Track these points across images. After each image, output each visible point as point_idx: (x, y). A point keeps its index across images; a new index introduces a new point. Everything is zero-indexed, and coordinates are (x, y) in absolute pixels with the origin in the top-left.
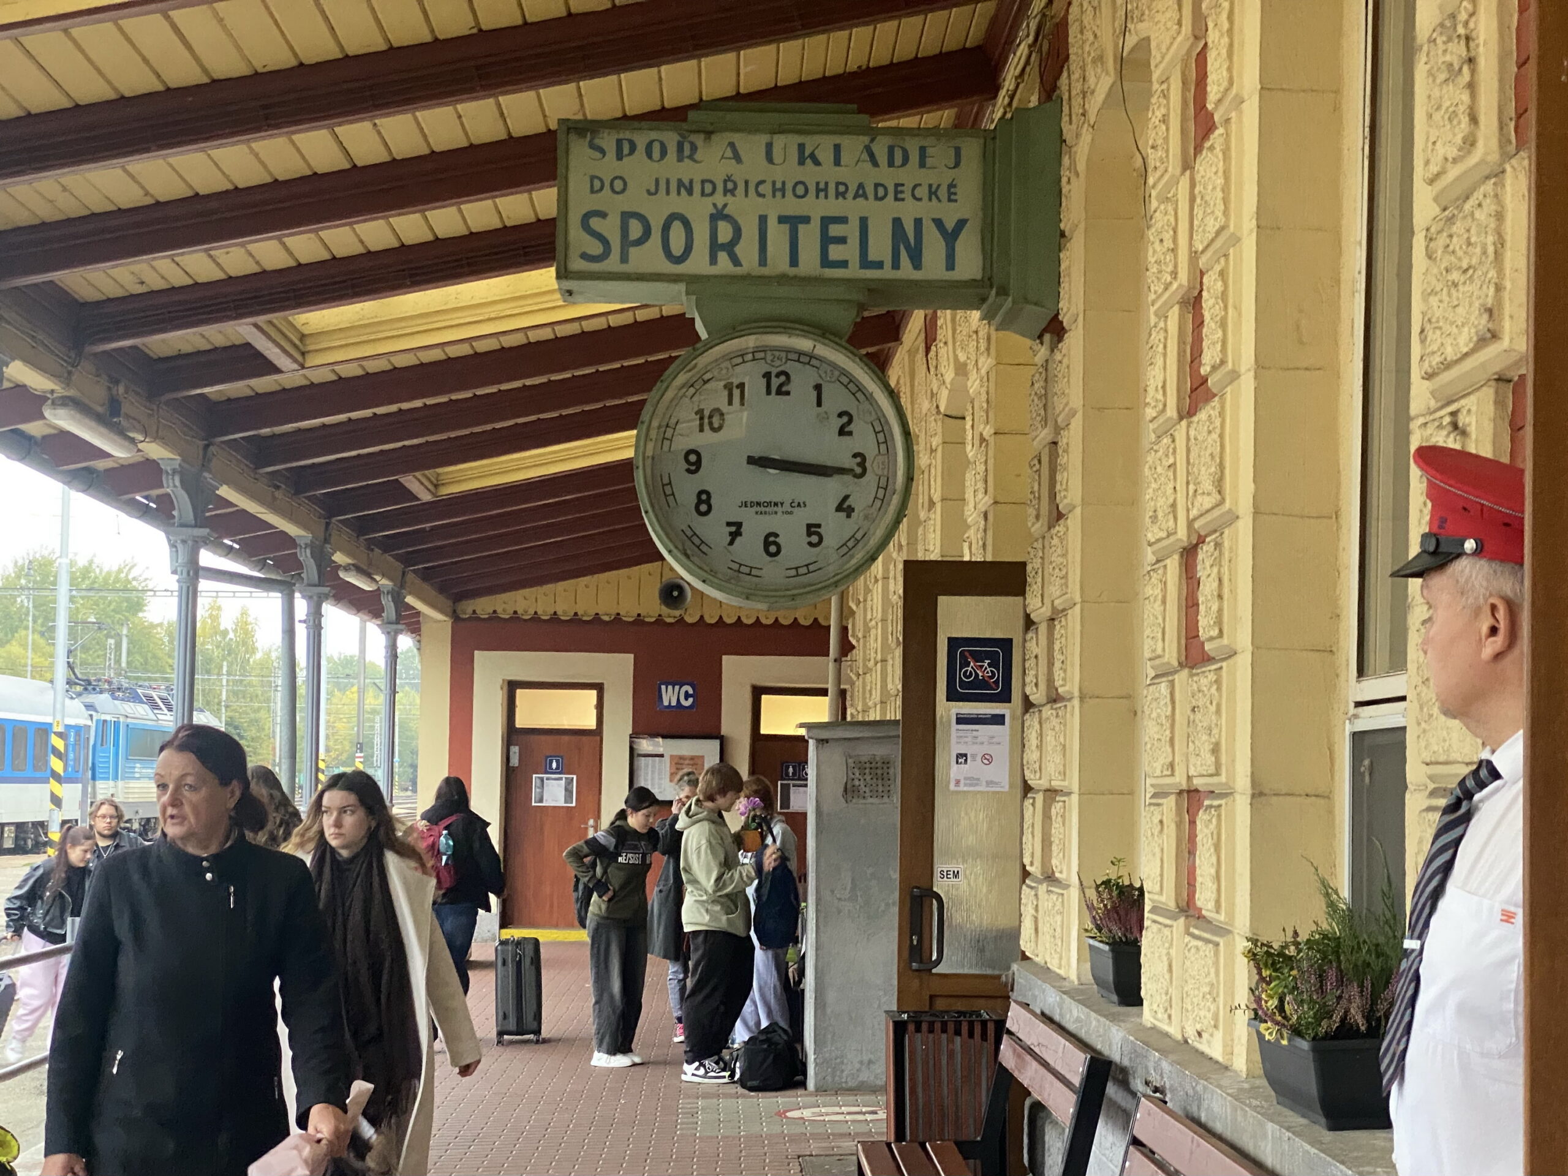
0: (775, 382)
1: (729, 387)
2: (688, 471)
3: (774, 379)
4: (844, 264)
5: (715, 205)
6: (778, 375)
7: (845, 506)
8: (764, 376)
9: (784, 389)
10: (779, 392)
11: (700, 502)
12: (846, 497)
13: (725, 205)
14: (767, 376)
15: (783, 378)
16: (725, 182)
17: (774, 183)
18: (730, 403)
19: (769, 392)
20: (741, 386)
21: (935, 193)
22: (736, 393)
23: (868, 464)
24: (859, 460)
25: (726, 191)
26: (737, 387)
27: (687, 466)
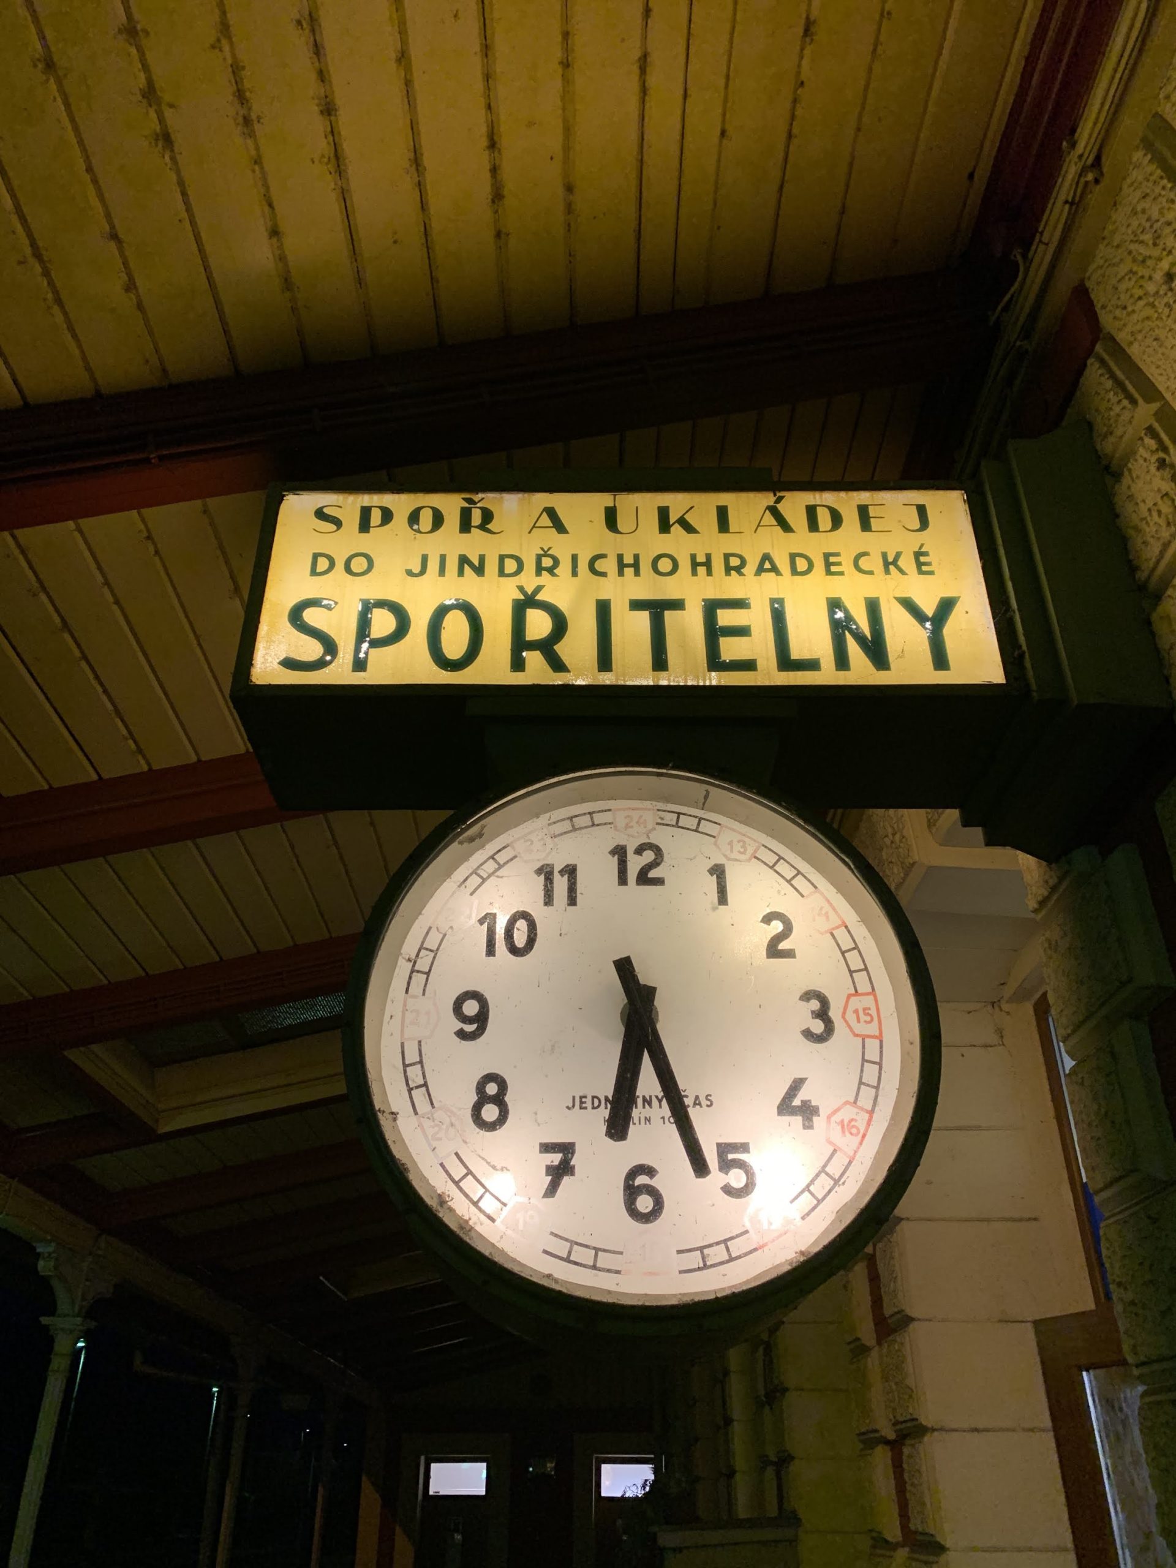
0: (635, 864)
1: (546, 873)
2: (462, 1035)
3: (631, 856)
4: (749, 665)
5: (521, 589)
6: (639, 851)
7: (797, 1102)
8: (613, 852)
9: (652, 874)
10: (643, 878)
11: (483, 1099)
12: (797, 1085)
13: (539, 589)
14: (620, 852)
15: (649, 856)
16: (539, 558)
17: (620, 557)
18: (548, 900)
19: (623, 880)
20: (571, 871)
21: (895, 563)
22: (561, 884)
23: (834, 1013)
24: (815, 1005)
25: (539, 570)
26: (562, 872)
27: (460, 1025)
